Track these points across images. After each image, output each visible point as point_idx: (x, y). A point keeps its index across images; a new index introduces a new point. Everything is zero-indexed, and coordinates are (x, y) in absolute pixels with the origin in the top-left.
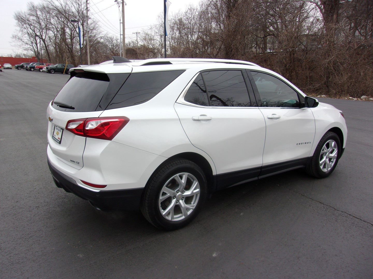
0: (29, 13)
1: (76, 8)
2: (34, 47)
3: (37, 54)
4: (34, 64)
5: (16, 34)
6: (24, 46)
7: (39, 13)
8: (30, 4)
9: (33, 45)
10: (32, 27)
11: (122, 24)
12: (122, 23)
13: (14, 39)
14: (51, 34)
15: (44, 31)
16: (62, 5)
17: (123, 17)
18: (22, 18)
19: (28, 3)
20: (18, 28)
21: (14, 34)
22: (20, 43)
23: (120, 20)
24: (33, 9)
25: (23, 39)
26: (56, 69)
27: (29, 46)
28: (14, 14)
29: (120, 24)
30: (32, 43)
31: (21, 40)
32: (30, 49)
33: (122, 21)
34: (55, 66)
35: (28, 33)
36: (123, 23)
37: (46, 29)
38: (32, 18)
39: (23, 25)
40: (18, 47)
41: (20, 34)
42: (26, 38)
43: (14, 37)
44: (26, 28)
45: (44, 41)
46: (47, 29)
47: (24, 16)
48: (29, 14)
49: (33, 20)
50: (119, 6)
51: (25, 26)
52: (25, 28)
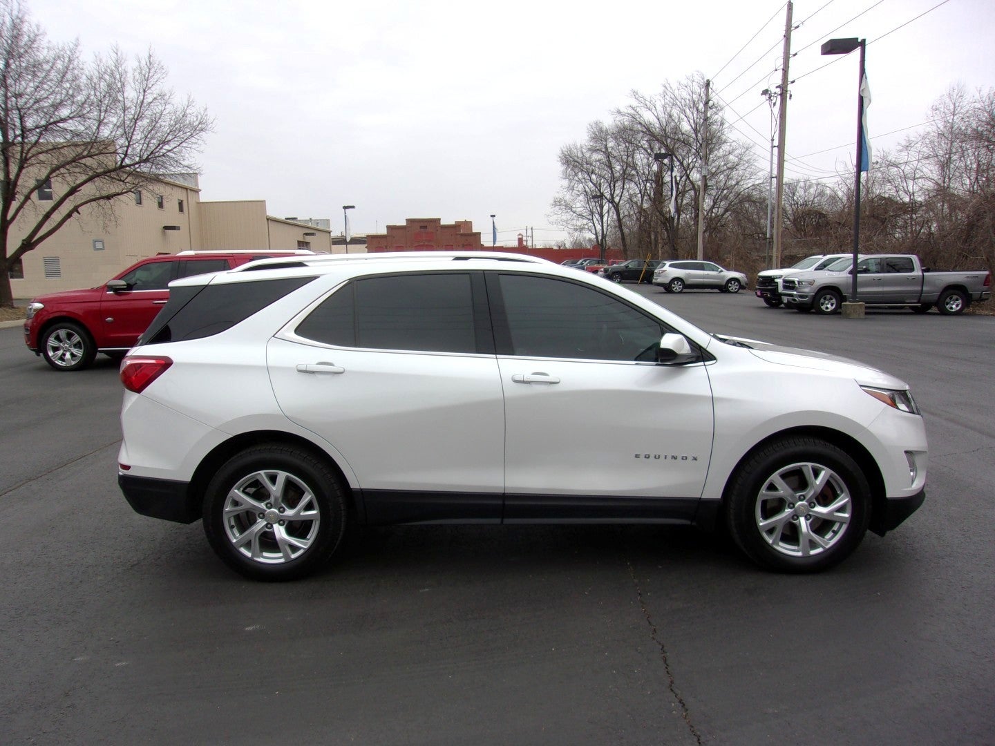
0: (589, 147)
1: (692, 121)
2: (596, 223)
3: (600, 238)
4: (585, 261)
5: (560, 196)
6: (574, 222)
7: (611, 144)
8: (594, 126)
9: (595, 219)
10: (593, 177)
11: (776, 150)
12: (777, 146)
13: (557, 208)
14: (632, 188)
15: (619, 184)
16: (658, 119)
17: (780, 130)
18: (576, 158)
19: (590, 125)
20: (565, 183)
21: (557, 195)
22: (567, 216)
23: (773, 140)
24: (599, 136)
25: (574, 206)
26: (626, 271)
27: (585, 221)
28: (559, 153)
29: (772, 150)
30: (592, 213)
31: (571, 208)
32: (586, 227)
33: (776, 143)
34: (623, 264)
35: (585, 191)
36: (781, 147)
37: (624, 180)
38: (596, 156)
39: (576, 175)
40: (562, 225)
41: (568, 197)
42: (580, 204)
43: (558, 203)
44: (583, 180)
45: (617, 207)
46: (625, 177)
47: (580, 155)
48: (589, 149)
49: (599, 161)
50: (774, 104)
51: (580, 175)
52: (580, 181)
